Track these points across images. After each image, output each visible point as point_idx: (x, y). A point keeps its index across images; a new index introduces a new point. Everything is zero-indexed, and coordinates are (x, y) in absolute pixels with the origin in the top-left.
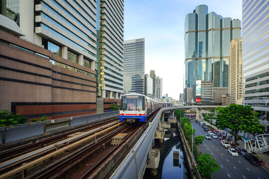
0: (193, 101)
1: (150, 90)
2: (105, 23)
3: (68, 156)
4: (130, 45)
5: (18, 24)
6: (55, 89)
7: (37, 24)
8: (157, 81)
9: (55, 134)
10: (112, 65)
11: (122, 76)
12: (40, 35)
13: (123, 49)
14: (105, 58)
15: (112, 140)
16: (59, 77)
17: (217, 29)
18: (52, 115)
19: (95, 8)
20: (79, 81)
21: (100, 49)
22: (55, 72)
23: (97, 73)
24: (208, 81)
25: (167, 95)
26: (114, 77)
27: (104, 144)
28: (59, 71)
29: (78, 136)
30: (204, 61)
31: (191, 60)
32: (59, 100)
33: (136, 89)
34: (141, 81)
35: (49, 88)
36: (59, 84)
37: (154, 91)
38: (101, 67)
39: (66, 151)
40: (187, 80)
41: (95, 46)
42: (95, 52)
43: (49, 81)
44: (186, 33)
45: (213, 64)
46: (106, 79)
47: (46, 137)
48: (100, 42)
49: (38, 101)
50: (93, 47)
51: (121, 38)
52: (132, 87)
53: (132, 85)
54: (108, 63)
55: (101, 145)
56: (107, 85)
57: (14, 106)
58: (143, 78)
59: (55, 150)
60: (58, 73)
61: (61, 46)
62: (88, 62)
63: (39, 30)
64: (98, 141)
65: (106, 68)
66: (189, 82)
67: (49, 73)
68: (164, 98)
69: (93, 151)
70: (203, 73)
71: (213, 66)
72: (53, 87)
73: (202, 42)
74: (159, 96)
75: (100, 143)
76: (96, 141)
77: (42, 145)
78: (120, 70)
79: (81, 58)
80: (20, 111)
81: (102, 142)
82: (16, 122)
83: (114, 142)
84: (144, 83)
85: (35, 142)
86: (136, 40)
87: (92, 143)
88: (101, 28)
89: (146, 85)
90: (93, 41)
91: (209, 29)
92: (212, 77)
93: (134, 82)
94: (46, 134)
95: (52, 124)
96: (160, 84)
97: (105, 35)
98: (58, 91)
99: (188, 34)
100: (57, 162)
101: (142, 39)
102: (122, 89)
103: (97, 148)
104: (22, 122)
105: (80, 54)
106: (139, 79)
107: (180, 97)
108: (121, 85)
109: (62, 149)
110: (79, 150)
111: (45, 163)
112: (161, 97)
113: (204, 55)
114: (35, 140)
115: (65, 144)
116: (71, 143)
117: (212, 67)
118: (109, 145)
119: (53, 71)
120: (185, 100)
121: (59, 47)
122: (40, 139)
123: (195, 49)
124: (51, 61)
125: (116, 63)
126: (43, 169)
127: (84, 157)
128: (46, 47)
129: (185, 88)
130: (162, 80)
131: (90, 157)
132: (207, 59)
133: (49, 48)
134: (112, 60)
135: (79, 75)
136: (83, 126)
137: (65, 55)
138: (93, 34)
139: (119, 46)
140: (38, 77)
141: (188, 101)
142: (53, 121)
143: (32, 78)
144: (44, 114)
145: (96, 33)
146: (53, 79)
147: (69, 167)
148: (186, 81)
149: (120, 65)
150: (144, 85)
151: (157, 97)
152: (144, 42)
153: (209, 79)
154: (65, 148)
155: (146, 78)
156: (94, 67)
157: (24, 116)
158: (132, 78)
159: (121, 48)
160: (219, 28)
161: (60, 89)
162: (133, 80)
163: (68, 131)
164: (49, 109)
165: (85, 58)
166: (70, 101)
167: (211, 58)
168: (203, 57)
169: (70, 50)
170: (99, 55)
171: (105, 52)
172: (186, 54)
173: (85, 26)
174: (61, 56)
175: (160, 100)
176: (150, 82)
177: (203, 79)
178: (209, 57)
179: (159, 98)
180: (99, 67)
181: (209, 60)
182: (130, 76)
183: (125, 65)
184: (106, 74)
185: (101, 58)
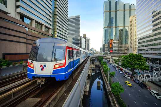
0: (108, 52)
1: (83, 45)
2: (57, 6)
4: (71, 19)
5: (6, 7)
6: (28, 45)
7: (18, 7)
8: (87, 41)
10: (61, 31)
11: (66, 37)
12: (19, 13)
13: (67, 22)
14: (57, 27)
16: (30, 38)
21: (54, 22)
22: (28, 35)
23: (53, 36)
25: (93, 48)
28: (31, 34)
30: (114, 29)
31: (107, 28)
34: (78, 40)
35: (25, 45)
36: (30, 42)
37: (85, 46)
38: (55, 32)
41: (51, 19)
43: (25, 40)
44: (104, 12)
45: (119, 30)
47: (24, 73)
48: (54, 18)
49: (18, 52)
50: (50, 21)
51: (66, 15)
54: (59, 30)
57: (4, 55)
58: (79, 38)
60: (30, 36)
61: (32, 20)
62: (47, 29)
63: (19, 10)
65: (58, 32)
66: (106, 41)
67: (25, 36)
68: (91, 50)
70: (114, 36)
73: (113, 18)
74: (88, 49)
77: (22, 78)
78: (66, 34)
79: (43, 27)
80: (8, 58)
82: (6, 64)
85: (18, 76)
86: (75, 16)
88: (55, 9)
89: (81, 42)
90: (50, 17)
91: (117, 10)
92: (119, 38)
93: (74, 41)
94: (24, 72)
96: (89, 42)
97: (57, 13)
98: (30, 46)
99: (105, 13)
101: (78, 16)
104: (9, 64)
105: (43, 25)
106: (76, 39)
107: (101, 49)
112: (90, 49)
113: (114, 25)
114: (18, 75)
117: (119, 32)
119: (27, 35)
120: (104, 51)
121: (30, 20)
122: (21, 74)
123: (109, 22)
124: (26, 28)
125: (64, 30)
128: (23, 20)
129: (103, 44)
130: (90, 39)
133: (24, 21)
134: (61, 28)
137: (34, 25)
139: (65, 20)
140: (18, 38)
143: (15, 39)
144: (22, 60)
145: (52, 12)
146: (27, 39)
148: (104, 40)
149: (66, 31)
150: (80, 43)
151: (87, 50)
152: (79, 18)
153: (117, 39)
155: (81, 38)
156: (51, 32)
157: (10, 61)
158: (73, 38)
160: (123, 9)
162: (73, 40)
164: (25, 57)
165: (46, 27)
167: (118, 27)
168: (114, 26)
169: (37, 22)
170: (54, 25)
171: (57, 24)
172: (104, 25)
173: (46, 8)
174: (31, 25)
175: (89, 51)
176: (83, 41)
177: (114, 39)
178: (117, 26)
179: (89, 50)
180: (54, 32)
181: (117, 28)
182: (72, 37)
183: (69, 31)
184: (58, 36)
185: (55, 27)
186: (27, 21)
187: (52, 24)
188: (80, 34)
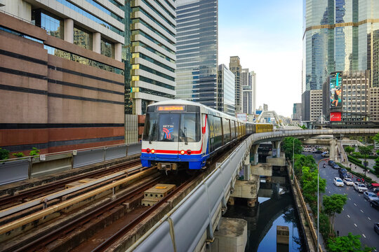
0: (322, 120)
1: (229, 99)
3: (62, 221)
4: (188, 8)
6: (53, 99)
8: (243, 79)
9: (47, 181)
10: (154, 51)
11: (173, 70)
12: (28, 2)
13: (173, 17)
14: (140, 37)
15: (143, 197)
16: (59, 76)
18: (48, 146)
20: (94, 83)
21: (130, 20)
22: (53, 68)
23: (126, 66)
24: (358, 74)
25: (266, 106)
27: (127, 204)
28: (60, 65)
29: (83, 186)
30: (348, 31)
31: (317, 31)
32: (59, 119)
34: (211, 79)
35: (43, 98)
36: (59, 89)
37: (238, 100)
38: (134, 55)
40: (310, 73)
42: (122, 26)
43: (42, 85)
45: (369, 36)
46: (142, 78)
47: (32, 185)
48: (131, 7)
49: (26, 121)
50: (119, 18)
52: (194, 91)
53: (194, 87)
54: (148, 47)
55: (121, 204)
56: (143, 90)
58: (215, 72)
59: (41, 209)
60: (59, 69)
61: (62, 19)
62: (109, 45)
64: (117, 197)
65: (143, 56)
66: (314, 78)
67: (42, 70)
68: (259, 112)
69: (106, 215)
70: (348, 56)
71: (369, 40)
72: (50, 95)
74: (247, 110)
75: (120, 201)
76: (114, 196)
77: (23, 198)
78: (168, 59)
79: (98, 39)
81: (125, 199)
83: (148, 201)
84: (216, 83)
85: (12, 194)
87: (106, 199)
89: (220, 86)
90: (119, 5)
92: (369, 65)
93: (197, 82)
94: (31, 181)
95: (42, 163)
96: (250, 84)
98: (58, 102)
100: (40, 231)
102: (173, 96)
103: (114, 211)
105: (96, 32)
106: (206, 74)
107: (295, 110)
108: (172, 88)
109: (51, 209)
110: (82, 211)
112: (253, 111)
113: (348, 17)
114: (13, 190)
115: (60, 199)
116: (69, 198)
117: (369, 43)
118: (137, 205)
119: (50, 67)
120: (306, 117)
121: (58, 22)
122: (22, 188)
124: (45, 47)
125: (161, 45)
127: (88, 226)
128: (38, 23)
129: (304, 90)
130: (254, 75)
131: (101, 226)
132: (355, 25)
133: (43, 25)
134: (153, 39)
135: (95, 71)
136: (96, 168)
137: (70, 35)
140: (25, 77)
141: (311, 120)
142: (43, 158)
143: (15, 81)
144: (34, 145)
146: (50, 81)
147: (61, 241)
148: (308, 77)
149: (169, 50)
150: (216, 88)
151: (245, 111)
153: (360, 69)
154: (56, 206)
155: (220, 72)
156: (120, 55)
158: (193, 73)
159: (170, 14)
161: (61, 99)
162: (194, 78)
163: (68, 175)
164: (43, 135)
165: (105, 39)
166: (78, 121)
167: (365, 22)
168: (346, 22)
169: (78, 25)
170: (130, 32)
172: (306, 18)
174: (63, 37)
175: (251, 118)
176: (229, 80)
177: (346, 69)
178: (360, 20)
179: (250, 113)
180: (129, 55)
181: (360, 27)
182: (190, 69)
183: (178, 48)
184: (142, 67)
185: (134, 36)
186: (50, 25)
187: (123, 29)
188: (216, 57)
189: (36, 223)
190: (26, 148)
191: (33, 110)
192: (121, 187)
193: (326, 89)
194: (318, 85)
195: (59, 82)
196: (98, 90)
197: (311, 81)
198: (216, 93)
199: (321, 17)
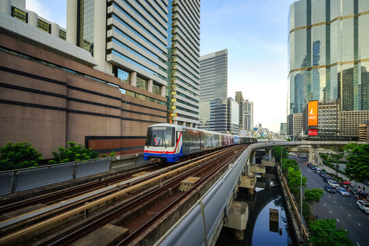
0: (302, 134)
1: (235, 120)
2: (177, 38)
3: (129, 199)
4: (208, 61)
5: (93, 55)
6: (124, 121)
7: (108, 52)
8: (245, 107)
9: (120, 172)
10: (185, 89)
11: (197, 102)
12: (111, 63)
13: (198, 67)
14: (177, 81)
15: (180, 185)
16: (127, 107)
17: (347, 17)
18: (120, 150)
19: (166, 21)
20: (148, 111)
21: (171, 71)
22: (124, 102)
23: (168, 100)
24: (331, 101)
25: (260, 125)
26: (188, 104)
27: (170, 189)
28: (128, 100)
29: (142, 176)
30: (323, 71)
31: (298, 72)
32: (127, 134)
33: (216, 118)
34: (223, 107)
35: (118, 120)
36: (127, 115)
37: (241, 121)
38: (173, 93)
39: (129, 193)
40: (293, 102)
41: (166, 67)
42: (166, 75)
43: (117, 113)
44: (291, 32)
45: (339, 74)
46: (178, 108)
47: (112, 175)
48: (171, 62)
49: (108, 134)
50: (164, 70)
51: (196, 54)
52: (211, 115)
53: (211, 112)
54: (181, 87)
55: (166, 189)
56: (179, 115)
57: (88, 140)
58: (225, 102)
59: (117, 191)
60: (128, 103)
61: (130, 72)
62: (158, 87)
63: (110, 57)
64: (164, 184)
65: (178, 93)
66: (296, 105)
67: (118, 103)
68: (255, 129)
69: (157, 196)
70: (322, 89)
71: (339, 77)
72: (122, 119)
73: (318, 42)
74: (248, 127)
75: (165, 187)
76: (161, 184)
77: (106, 183)
78: (195, 94)
79: (151, 83)
81: (169, 186)
83: (183, 188)
84: (226, 110)
85: (101, 181)
86: (216, 53)
87: (157, 186)
88: (173, 45)
89: (229, 112)
90: (164, 61)
91: (331, 19)
93: (213, 109)
94: (111, 172)
95: (118, 161)
96: (249, 110)
97: (177, 52)
98: (127, 123)
99: (293, 33)
100: (117, 205)
101: (224, 51)
102: (197, 119)
103: (162, 194)
105: (150, 79)
106: (219, 104)
107: (282, 128)
108: (197, 113)
109: (123, 191)
110: (142, 193)
111: (108, 204)
112: (252, 128)
113: (322, 61)
114: (101, 177)
115: (129, 185)
116: (134, 184)
117: (339, 79)
118: (176, 191)
119: (122, 101)
120: (290, 132)
121: (128, 74)
122: (106, 176)
123: (305, 54)
124: (120, 89)
125: (190, 85)
126: (104, 211)
127: (146, 203)
128: (116, 76)
129: (289, 114)
130: (252, 104)
131: (153, 203)
132: (328, 67)
133: (119, 76)
134: (185, 82)
135: (148, 103)
137: (134, 81)
138: (164, 53)
140: (108, 108)
141: (294, 134)
142: (118, 158)
143: (102, 110)
144: (113, 149)
145: (166, 51)
146: (122, 110)
147: (129, 212)
148: (291, 104)
149: (195, 88)
150: (226, 113)
151: (246, 128)
152: (226, 55)
153: (332, 98)
154: (127, 189)
155: (229, 102)
156: (164, 93)
158: (211, 103)
159: (196, 65)
160: (352, 13)
161: (128, 121)
162: (212, 106)
163: (132, 169)
164: (117, 143)
165: (155, 83)
166: (139, 135)
167: (336, 64)
168: (320, 65)
169: (139, 76)
170: (171, 78)
171: (177, 74)
172: (291, 64)
173: (155, 45)
174: (130, 83)
175: (250, 133)
176: (235, 107)
177: (321, 99)
178: (331, 63)
179: (249, 130)
180: (170, 93)
181: (332, 68)
182: (209, 101)
183: (201, 87)
184: (178, 100)
185: (173, 81)
186: (123, 76)
187: (167, 77)
188: (226, 93)
189: (114, 200)
190: (108, 151)
191: (112, 128)
192: (165, 178)
193: (305, 112)
194: (299, 110)
195: (128, 111)
196: (151, 115)
197: (294, 107)
198: (226, 116)
199: (301, 62)
